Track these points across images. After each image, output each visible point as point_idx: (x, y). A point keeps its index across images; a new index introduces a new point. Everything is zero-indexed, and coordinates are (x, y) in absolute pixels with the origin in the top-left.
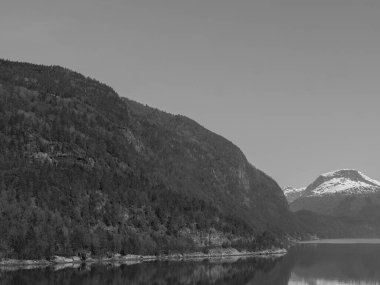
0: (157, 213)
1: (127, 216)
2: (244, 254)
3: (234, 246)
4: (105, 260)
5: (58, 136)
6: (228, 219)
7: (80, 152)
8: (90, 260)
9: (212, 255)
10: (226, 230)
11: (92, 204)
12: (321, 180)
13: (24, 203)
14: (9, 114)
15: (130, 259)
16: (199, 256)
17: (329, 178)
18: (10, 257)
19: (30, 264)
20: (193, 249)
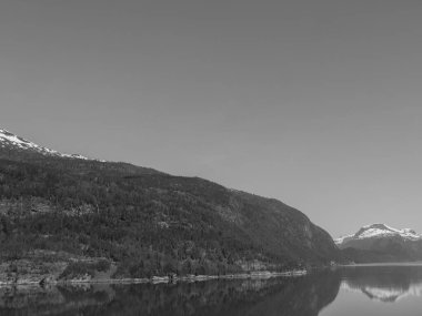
0: (223, 252)
1: (205, 254)
2: (275, 274)
3: (268, 270)
4: (184, 279)
5: (173, 213)
6: (268, 255)
7: (184, 220)
8: (176, 278)
9: (253, 275)
10: (265, 261)
11: (185, 248)
12: (363, 230)
13: (145, 248)
14: (146, 203)
15: (200, 278)
16: (245, 276)
17: (367, 229)
18: (128, 277)
19: (137, 281)
20: (242, 272)
